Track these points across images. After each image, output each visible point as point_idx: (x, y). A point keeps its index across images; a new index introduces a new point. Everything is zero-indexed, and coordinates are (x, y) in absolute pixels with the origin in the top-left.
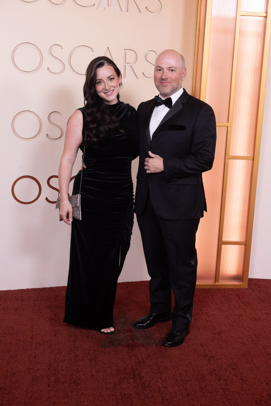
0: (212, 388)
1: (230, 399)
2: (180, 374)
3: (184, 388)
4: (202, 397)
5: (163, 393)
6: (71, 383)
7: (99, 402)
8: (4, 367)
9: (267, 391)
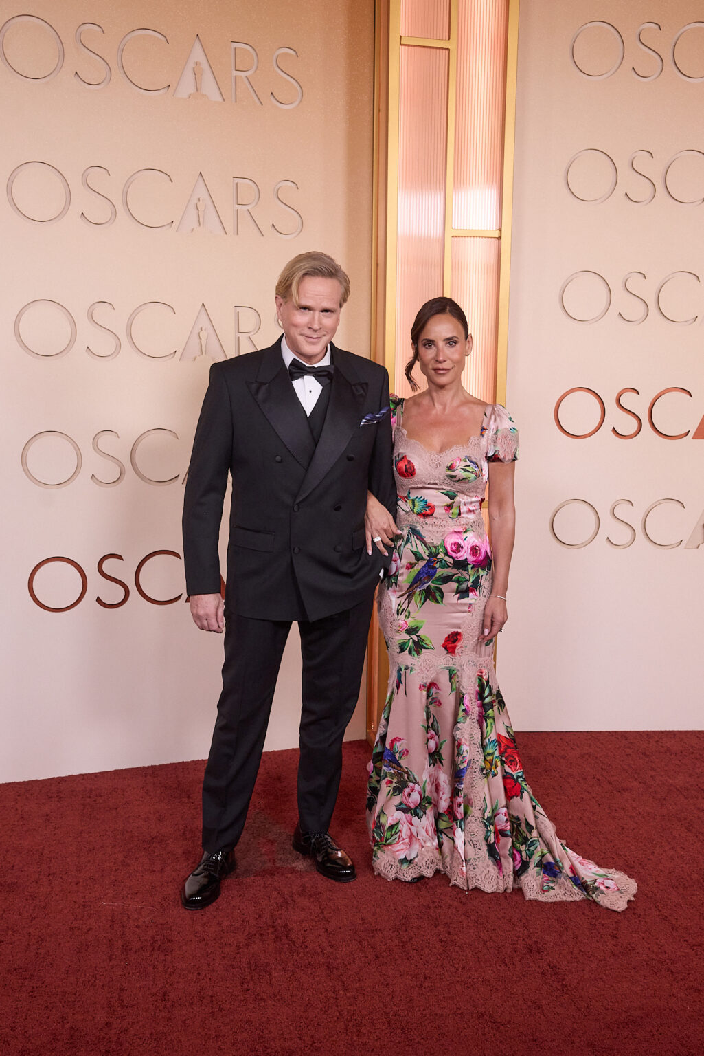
0: (423, 940)
1: (455, 959)
2: (362, 919)
3: (369, 945)
4: (402, 959)
5: (328, 957)
6: (153, 950)
7: (207, 982)
8: (24, 927)
9: (523, 940)
